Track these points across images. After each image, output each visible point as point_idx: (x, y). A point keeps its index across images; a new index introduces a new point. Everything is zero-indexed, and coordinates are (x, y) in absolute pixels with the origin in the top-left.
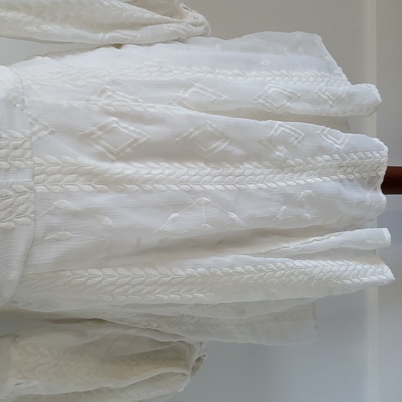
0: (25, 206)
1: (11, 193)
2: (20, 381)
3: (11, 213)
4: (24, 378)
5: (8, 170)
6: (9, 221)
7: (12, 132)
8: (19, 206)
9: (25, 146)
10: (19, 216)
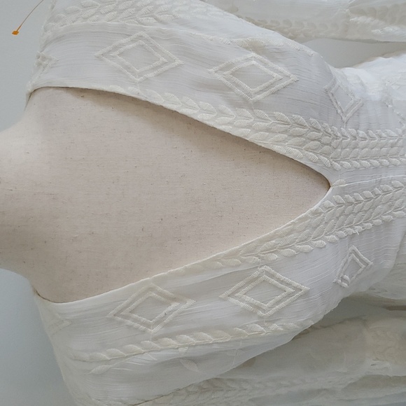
0: (401, 200)
1: (391, 188)
2: (375, 362)
3: (390, 206)
4: (377, 359)
5: (388, 166)
6: (389, 214)
7: (389, 131)
8: (396, 200)
9: (399, 144)
10: (396, 209)
